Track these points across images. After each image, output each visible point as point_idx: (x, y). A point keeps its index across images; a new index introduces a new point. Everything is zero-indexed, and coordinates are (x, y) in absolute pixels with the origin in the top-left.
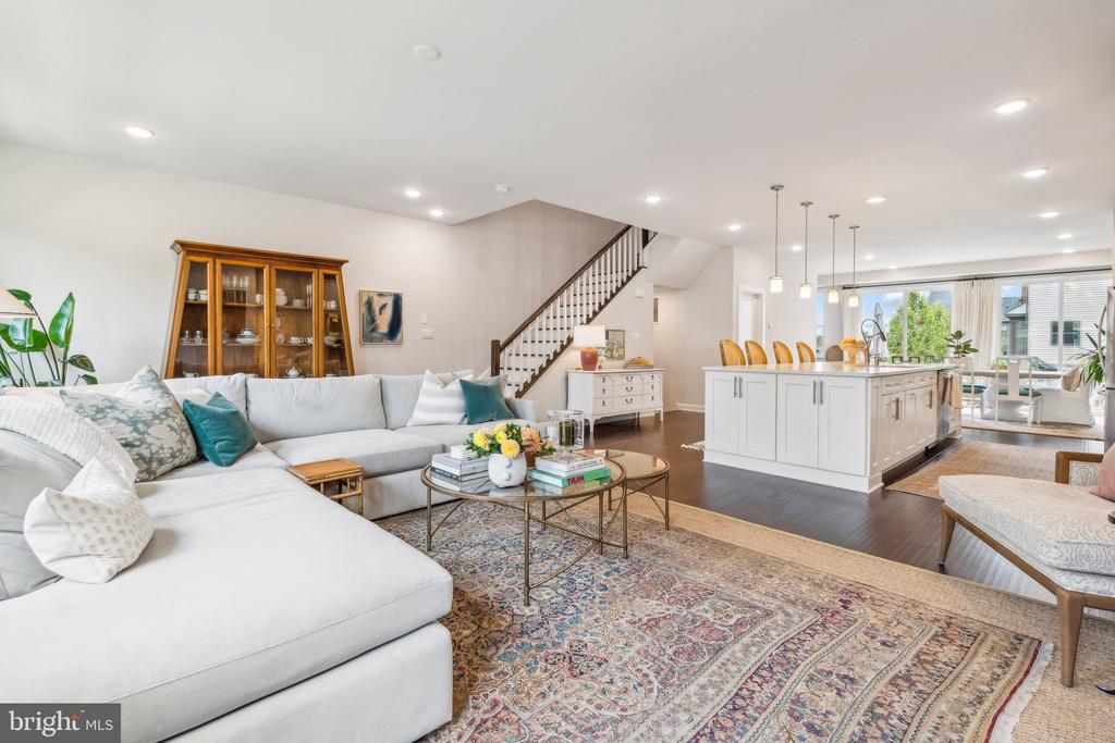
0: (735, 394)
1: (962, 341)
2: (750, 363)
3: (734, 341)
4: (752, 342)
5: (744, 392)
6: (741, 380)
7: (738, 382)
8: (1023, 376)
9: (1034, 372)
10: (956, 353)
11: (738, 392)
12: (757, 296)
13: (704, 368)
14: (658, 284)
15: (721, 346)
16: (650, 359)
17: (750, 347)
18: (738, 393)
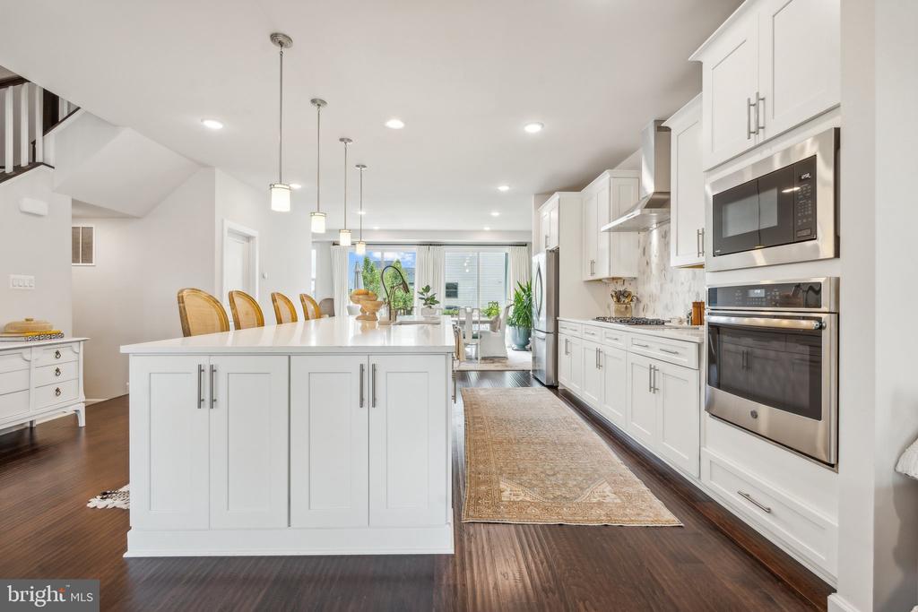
0: (200, 401)
1: (430, 294)
2: (238, 326)
3: (207, 290)
4: (239, 293)
5: (221, 395)
6: (213, 371)
7: (207, 379)
8: (476, 322)
9: (482, 319)
10: (425, 304)
11: (206, 396)
12: (249, 238)
13: (124, 349)
14: (80, 198)
15: (181, 300)
16: (57, 319)
17: (238, 301)
18: (206, 398)
